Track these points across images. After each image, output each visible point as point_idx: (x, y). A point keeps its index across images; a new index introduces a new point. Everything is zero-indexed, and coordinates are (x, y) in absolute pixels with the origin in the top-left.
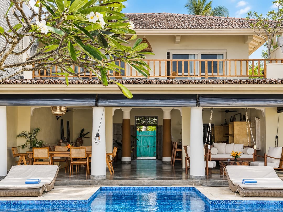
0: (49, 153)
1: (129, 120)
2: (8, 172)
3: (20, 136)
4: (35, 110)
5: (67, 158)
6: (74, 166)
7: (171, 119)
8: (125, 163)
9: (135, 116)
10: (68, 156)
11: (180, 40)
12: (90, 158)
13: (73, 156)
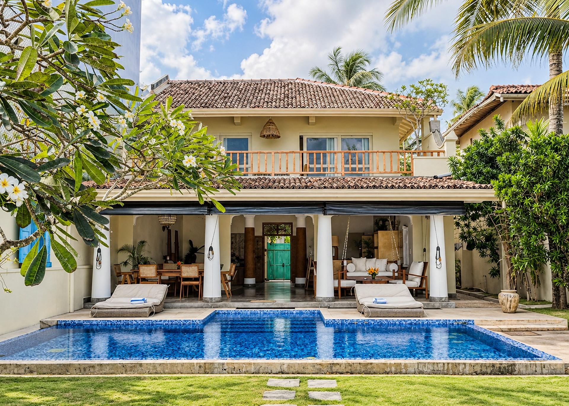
0: (158, 272)
1: (253, 229)
2: (112, 294)
3: (122, 250)
4: (137, 218)
5: (177, 277)
6: (185, 287)
7: (305, 228)
8: (247, 286)
9: (263, 223)
10: (178, 275)
11: (315, 121)
12: (203, 277)
13: (184, 275)
